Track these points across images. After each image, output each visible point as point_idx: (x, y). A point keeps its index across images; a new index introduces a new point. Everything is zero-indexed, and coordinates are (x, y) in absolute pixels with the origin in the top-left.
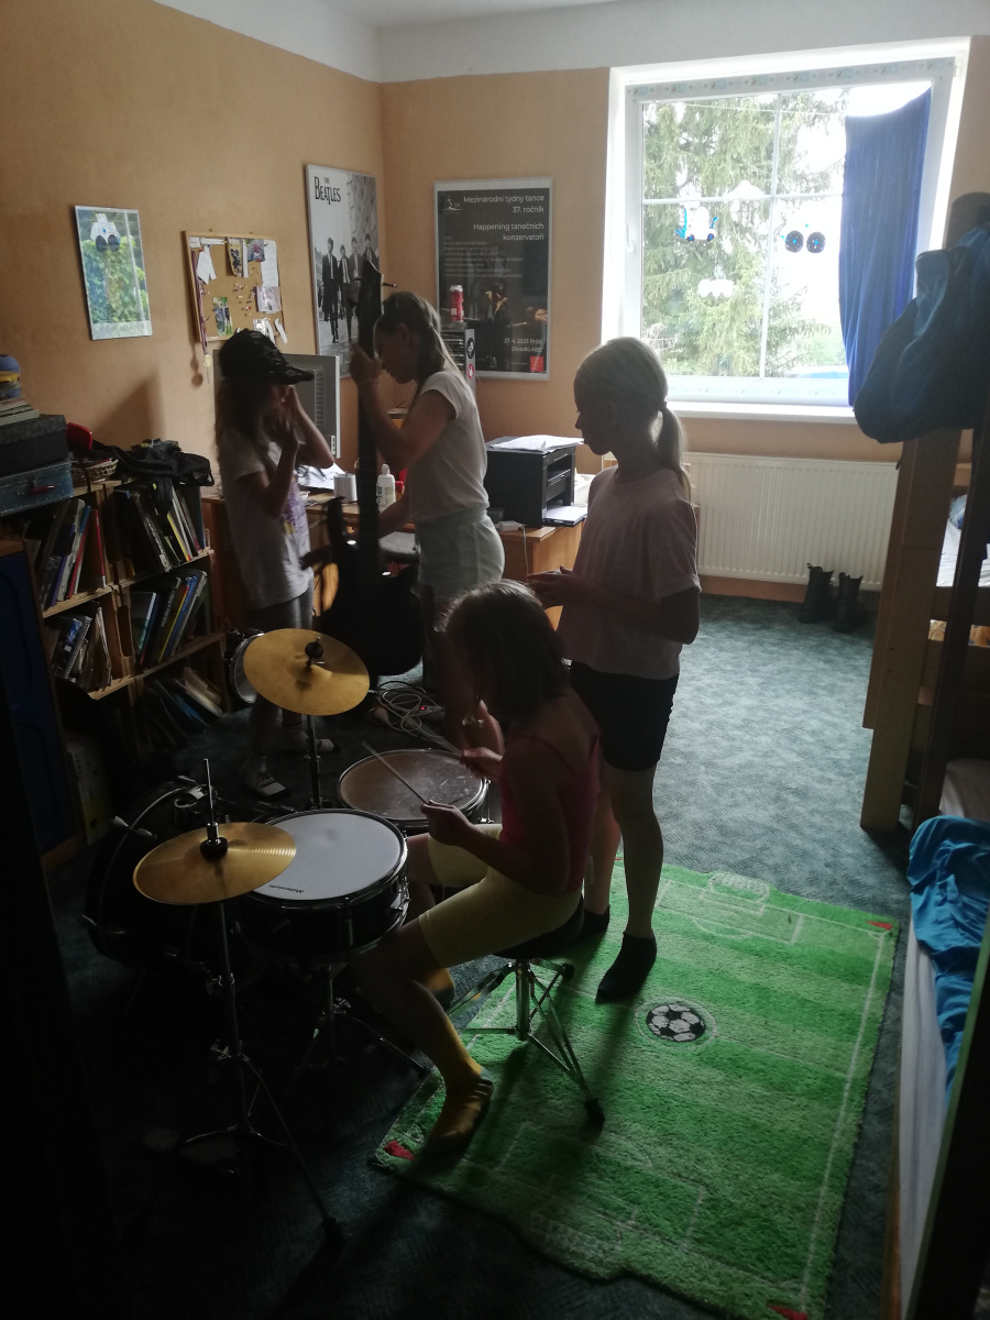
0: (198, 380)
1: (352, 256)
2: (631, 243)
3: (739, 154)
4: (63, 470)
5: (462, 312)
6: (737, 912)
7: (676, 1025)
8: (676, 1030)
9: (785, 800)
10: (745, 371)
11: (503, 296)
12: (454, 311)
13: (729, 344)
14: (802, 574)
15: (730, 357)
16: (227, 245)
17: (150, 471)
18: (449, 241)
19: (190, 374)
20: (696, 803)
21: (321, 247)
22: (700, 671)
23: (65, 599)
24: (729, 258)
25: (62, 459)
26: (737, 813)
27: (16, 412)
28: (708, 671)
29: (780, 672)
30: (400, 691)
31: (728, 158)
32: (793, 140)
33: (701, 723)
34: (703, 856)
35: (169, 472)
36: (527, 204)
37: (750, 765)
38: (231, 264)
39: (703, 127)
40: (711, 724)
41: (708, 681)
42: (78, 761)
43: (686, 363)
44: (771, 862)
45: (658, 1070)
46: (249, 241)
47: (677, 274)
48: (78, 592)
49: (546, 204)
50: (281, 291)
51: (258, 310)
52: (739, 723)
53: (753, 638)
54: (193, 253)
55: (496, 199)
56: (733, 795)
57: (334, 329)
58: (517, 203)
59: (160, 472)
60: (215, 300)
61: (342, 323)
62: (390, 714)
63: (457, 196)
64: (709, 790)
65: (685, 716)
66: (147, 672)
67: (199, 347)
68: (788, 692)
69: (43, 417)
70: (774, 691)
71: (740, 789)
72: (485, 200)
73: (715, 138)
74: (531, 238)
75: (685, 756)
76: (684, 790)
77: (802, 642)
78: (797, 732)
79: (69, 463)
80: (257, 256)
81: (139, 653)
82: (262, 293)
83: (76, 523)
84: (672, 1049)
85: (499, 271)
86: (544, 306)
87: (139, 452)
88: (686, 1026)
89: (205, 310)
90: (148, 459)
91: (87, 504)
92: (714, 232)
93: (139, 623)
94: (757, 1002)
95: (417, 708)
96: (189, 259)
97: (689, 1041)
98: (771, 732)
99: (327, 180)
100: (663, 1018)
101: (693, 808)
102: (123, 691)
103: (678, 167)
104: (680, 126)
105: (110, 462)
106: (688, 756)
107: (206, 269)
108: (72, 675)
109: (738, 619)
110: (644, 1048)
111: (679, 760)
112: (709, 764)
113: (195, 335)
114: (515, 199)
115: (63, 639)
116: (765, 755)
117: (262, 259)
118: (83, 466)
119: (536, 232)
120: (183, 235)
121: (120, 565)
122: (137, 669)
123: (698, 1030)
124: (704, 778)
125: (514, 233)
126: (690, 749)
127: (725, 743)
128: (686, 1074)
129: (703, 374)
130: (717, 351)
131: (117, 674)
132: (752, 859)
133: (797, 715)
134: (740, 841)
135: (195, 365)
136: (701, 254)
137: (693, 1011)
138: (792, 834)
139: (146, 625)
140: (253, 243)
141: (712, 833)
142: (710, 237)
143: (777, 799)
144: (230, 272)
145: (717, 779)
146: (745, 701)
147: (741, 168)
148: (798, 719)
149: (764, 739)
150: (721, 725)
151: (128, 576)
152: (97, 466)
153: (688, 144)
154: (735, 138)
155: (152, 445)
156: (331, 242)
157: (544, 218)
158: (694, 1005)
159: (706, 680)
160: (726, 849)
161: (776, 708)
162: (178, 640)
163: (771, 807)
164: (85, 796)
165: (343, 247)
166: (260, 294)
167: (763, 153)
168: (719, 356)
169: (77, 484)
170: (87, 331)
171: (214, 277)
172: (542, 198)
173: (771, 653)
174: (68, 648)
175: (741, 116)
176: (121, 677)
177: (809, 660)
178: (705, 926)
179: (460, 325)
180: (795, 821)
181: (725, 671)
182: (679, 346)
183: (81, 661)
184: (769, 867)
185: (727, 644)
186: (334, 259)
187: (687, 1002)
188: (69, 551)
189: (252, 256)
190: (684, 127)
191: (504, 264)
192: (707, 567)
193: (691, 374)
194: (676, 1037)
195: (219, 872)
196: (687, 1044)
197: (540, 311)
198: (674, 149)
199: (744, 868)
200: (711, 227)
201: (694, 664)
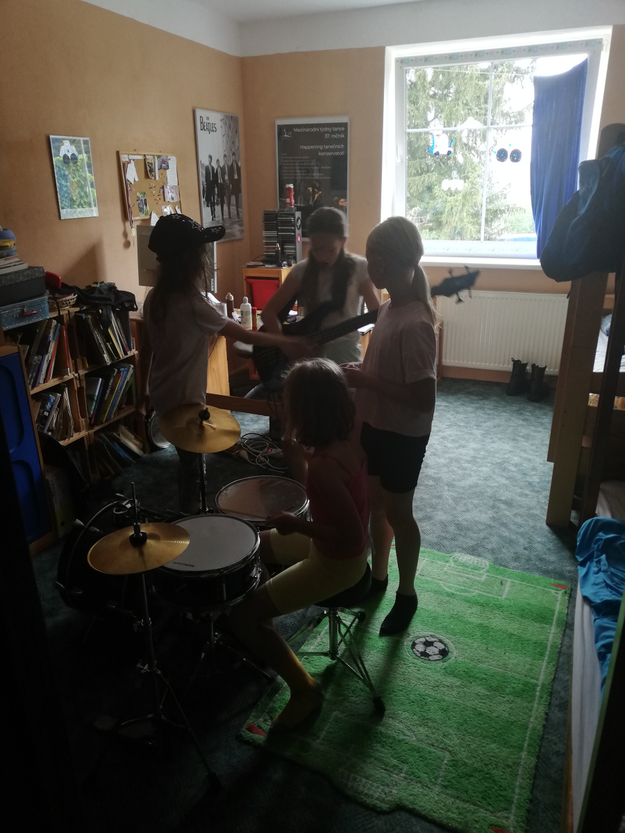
0: (127, 244)
1: (224, 166)
2: (399, 157)
3: (467, 100)
4: (43, 301)
5: (293, 201)
6: (468, 578)
7: (430, 650)
8: (430, 653)
9: (498, 508)
10: (472, 237)
11: (319, 190)
12: (288, 200)
13: (461, 220)
14: (508, 364)
15: (462, 228)
16: (145, 160)
17: (97, 302)
18: (284, 156)
19: (122, 240)
20: (442, 509)
21: (204, 160)
22: (444, 426)
23: (44, 382)
24: (461, 166)
25: (41, 295)
26: (468, 516)
27: (13, 266)
28: (449, 426)
29: (494, 427)
30: (255, 440)
31: (460, 103)
32: (501, 91)
33: (445, 459)
34: (446, 543)
35: (109, 302)
36: (333, 133)
37: (477, 485)
38: (147, 171)
39: (444, 84)
40: (451, 460)
41: (449, 433)
42: (53, 485)
43: (434, 232)
44: (489, 546)
45: (419, 679)
46: (159, 157)
47: (429, 176)
48: (53, 378)
49: (345, 132)
50: (179, 188)
51: (165, 200)
52: (469, 458)
53: (477, 405)
54: (124, 164)
55: (315, 130)
56: (465, 504)
57: (213, 212)
58: (327, 132)
59: (103, 302)
60: (138, 194)
61: (218, 208)
62: (248, 453)
63: (290, 128)
64: (450, 501)
65: (435, 455)
66: (97, 428)
67: (128, 224)
68: (500, 439)
69: (30, 268)
70: (491, 438)
71: (470, 501)
72: (308, 130)
73: (452, 90)
74: (337, 154)
75: (435, 480)
76: (434, 501)
77: (508, 408)
78: (506, 465)
79: (46, 297)
80: (164, 166)
81: (91, 416)
82: (167, 190)
83: (51, 335)
84: (428, 666)
85: (316, 175)
86: (345, 197)
87: (91, 289)
88: (436, 651)
89: (131, 201)
90: (96, 294)
91: (58, 323)
92: (452, 150)
93: (91, 398)
94: (481, 636)
95: (266, 450)
96: (121, 169)
97: (439, 660)
98: (489, 465)
99: (208, 118)
100: (422, 646)
101: (440, 513)
102: (81, 440)
103: (429, 109)
104: (430, 83)
105: (72, 296)
106: (437, 480)
107: (132, 175)
108: (49, 430)
109: (469, 393)
110: (410, 665)
111: (431, 483)
112: (450, 485)
113: (126, 216)
114: (326, 129)
115: (43, 407)
116: (486, 479)
117: (168, 168)
118: (55, 299)
119: (340, 150)
120: (118, 153)
121: (79, 361)
122: (90, 426)
123: (444, 653)
124: (447, 494)
125: (326, 150)
126: (437, 476)
127: (460, 472)
128: (436, 681)
129: (445, 239)
130: (454, 225)
131: (77, 430)
132: (477, 545)
133: (505, 454)
134: (470, 534)
135: (125, 235)
136: (444, 163)
137: (441, 641)
138: (503, 529)
139: (96, 398)
140: (162, 158)
141: (452, 528)
142: (449, 153)
143: (493, 507)
144: (147, 176)
145: (455, 495)
146: (473, 445)
147: (468, 109)
148: (506, 456)
149: (484, 469)
150: (457, 460)
151: (84, 368)
152: (64, 299)
153: (435, 94)
154: (464, 90)
155: (98, 285)
156: (210, 157)
157: (344, 141)
158: (441, 637)
159: (448, 432)
160: (461, 538)
161: (492, 450)
162: (116, 408)
163: (489, 512)
164: (57, 508)
165: (218, 161)
166: (166, 190)
167: (482, 100)
168: (455, 228)
169: (51, 310)
170: (57, 214)
171: (137, 180)
172: (343, 129)
173: (489, 414)
174: (46, 414)
175: (468, 77)
176: (80, 431)
177: (513, 419)
178: (448, 587)
179: (292, 209)
180: (505, 521)
181: (460, 426)
182: (430, 221)
183: (55, 421)
184: (489, 550)
185: (461, 409)
186: (213, 168)
187: (438, 636)
188: (47, 352)
189: (161, 166)
190: (432, 84)
191: (320, 171)
192: (448, 361)
193: (438, 239)
194: (430, 658)
195: (142, 554)
196: (437, 662)
197: (342, 200)
198: (426, 98)
199: (473, 551)
200: (450, 147)
201: (441, 422)
